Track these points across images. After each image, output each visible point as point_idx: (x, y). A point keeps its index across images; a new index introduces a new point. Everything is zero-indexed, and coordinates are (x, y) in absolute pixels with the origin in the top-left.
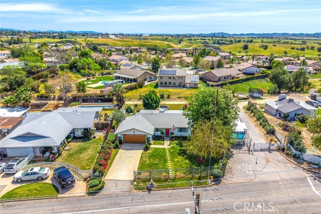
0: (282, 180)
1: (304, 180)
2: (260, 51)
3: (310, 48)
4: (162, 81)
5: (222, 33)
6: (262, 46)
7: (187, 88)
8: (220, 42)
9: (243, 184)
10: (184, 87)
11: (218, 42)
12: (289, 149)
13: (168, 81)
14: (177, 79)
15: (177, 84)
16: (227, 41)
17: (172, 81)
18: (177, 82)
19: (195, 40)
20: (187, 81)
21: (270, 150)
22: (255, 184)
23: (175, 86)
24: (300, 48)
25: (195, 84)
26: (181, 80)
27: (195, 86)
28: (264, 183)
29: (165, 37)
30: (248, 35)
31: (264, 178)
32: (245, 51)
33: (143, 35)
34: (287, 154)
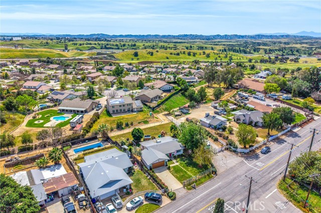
0: (236, 164)
1: (243, 161)
2: (149, 58)
3: (182, 53)
4: (114, 109)
5: (101, 34)
6: (149, 53)
7: (135, 112)
8: (107, 46)
9: (225, 172)
10: (132, 111)
11: (105, 46)
12: (230, 148)
13: (119, 108)
14: (126, 106)
15: (126, 110)
16: (113, 45)
17: (122, 108)
18: (126, 108)
19: (80, 45)
20: (134, 106)
21: (222, 151)
22: (229, 170)
23: (125, 112)
24: (176, 53)
25: (141, 108)
26: (129, 107)
27: (141, 110)
28: (231, 168)
29: (45, 41)
30: (126, 36)
31: (230, 166)
32: (136, 58)
33: (14, 39)
34: (231, 151)
